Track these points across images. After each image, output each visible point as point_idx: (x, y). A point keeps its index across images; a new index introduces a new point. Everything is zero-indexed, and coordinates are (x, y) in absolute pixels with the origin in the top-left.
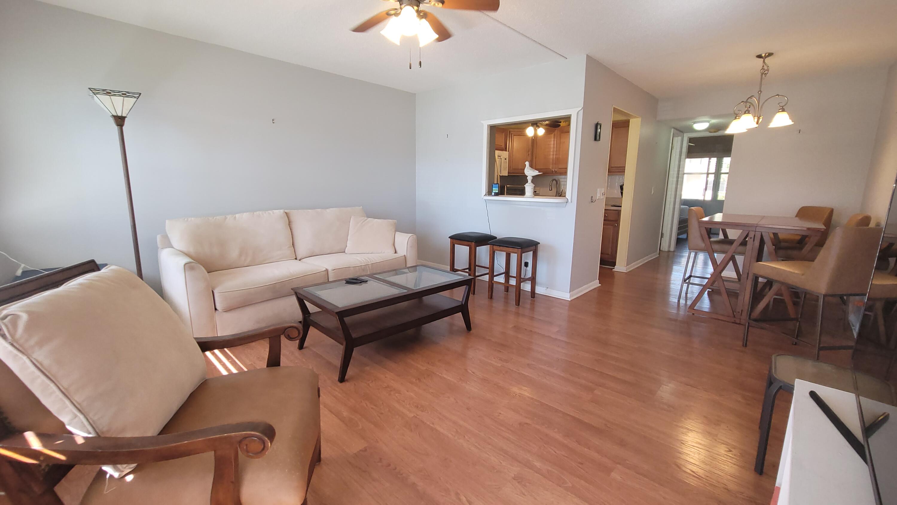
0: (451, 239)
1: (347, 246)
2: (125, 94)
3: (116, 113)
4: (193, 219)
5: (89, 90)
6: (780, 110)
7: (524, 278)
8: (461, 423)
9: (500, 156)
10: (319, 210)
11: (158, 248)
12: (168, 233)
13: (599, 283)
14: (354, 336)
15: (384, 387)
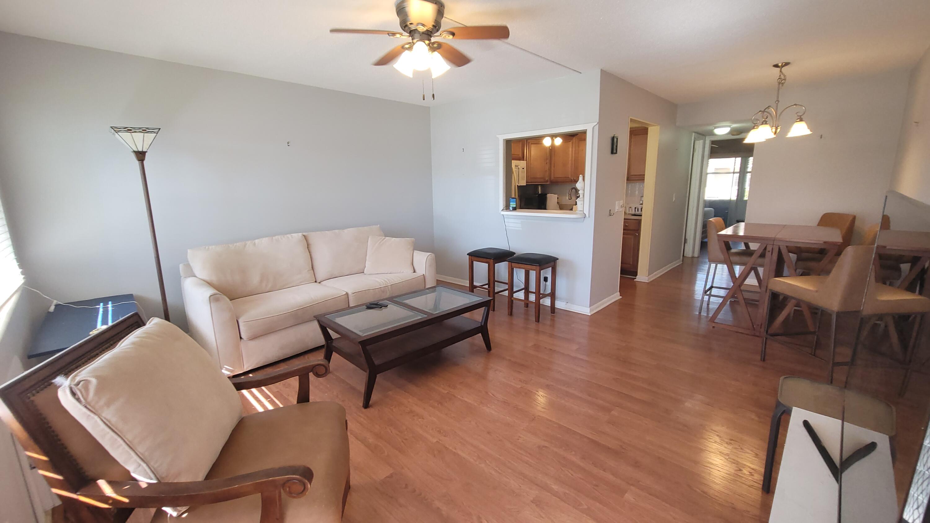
0: (470, 256)
1: (365, 267)
2: (145, 130)
3: (136, 149)
4: (213, 246)
5: (111, 128)
6: (798, 120)
7: (543, 294)
8: (482, 447)
9: (517, 166)
10: (337, 231)
11: (181, 277)
12: (190, 263)
13: (620, 296)
14: (377, 362)
15: (408, 412)
